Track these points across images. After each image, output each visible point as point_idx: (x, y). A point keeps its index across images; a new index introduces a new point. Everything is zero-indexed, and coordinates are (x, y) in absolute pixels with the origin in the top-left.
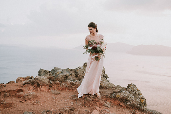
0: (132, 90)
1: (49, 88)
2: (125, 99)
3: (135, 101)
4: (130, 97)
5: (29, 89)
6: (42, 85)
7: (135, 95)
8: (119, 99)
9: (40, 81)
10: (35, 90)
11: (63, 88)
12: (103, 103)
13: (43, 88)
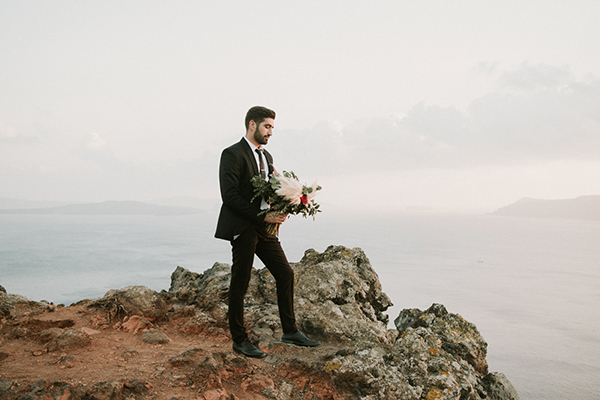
0: (407, 350)
1: (147, 325)
2: (357, 379)
3: (397, 392)
4: (384, 377)
5: (91, 321)
6: (130, 313)
7: (413, 371)
8: (333, 377)
9: (128, 299)
10: (105, 326)
11: (191, 327)
12: (263, 383)
13: (129, 324)
